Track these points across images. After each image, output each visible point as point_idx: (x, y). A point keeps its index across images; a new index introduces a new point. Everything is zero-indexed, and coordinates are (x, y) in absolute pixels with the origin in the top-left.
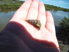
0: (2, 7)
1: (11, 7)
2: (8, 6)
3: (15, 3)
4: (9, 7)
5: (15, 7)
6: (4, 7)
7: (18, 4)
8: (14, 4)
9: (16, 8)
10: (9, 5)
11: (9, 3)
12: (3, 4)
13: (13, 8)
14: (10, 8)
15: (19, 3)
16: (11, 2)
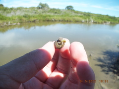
0: (20, 20)
1: (35, 19)
2: (30, 17)
3: (43, 12)
4: (33, 19)
5: (42, 18)
6: (24, 19)
7: (48, 14)
8: (40, 14)
9: (44, 21)
10: (32, 16)
11: (32, 12)
12: (23, 14)
13: (40, 20)
14: (34, 21)
15: (49, 12)
16: (35, 10)
